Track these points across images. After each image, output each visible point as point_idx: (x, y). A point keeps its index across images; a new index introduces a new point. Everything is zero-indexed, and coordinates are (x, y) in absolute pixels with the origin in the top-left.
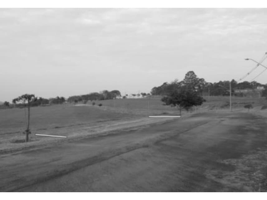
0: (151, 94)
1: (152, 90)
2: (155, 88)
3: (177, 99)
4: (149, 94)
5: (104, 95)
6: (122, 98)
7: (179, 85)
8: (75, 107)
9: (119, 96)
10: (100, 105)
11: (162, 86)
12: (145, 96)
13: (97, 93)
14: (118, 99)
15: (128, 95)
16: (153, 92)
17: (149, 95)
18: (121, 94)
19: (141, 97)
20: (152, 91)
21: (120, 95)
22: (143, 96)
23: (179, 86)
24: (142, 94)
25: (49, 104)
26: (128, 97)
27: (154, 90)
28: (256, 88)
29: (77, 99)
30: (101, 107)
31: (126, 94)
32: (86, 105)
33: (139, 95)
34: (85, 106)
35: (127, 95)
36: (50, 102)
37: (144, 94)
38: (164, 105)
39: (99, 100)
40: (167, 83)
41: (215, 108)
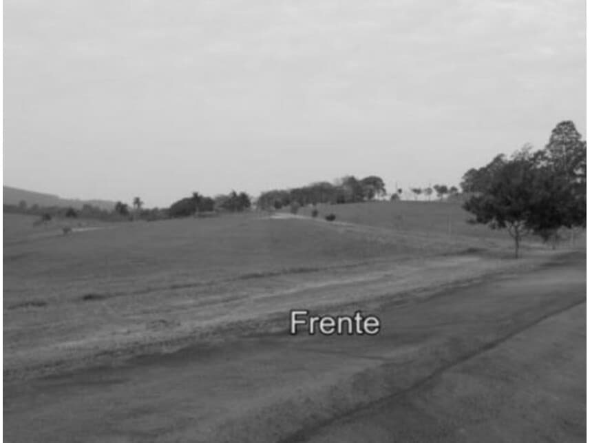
0: (460, 190)
1: (463, 178)
2: (472, 172)
3: (509, 203)
4: (454, 189)
5: (345, 188)
6: (388, 198)
7: (531, 165)
8: (272, 220)
9: (381, 192)
10: (331, 218)
11: (490, 166)
12: (445, 196)
13: (328, 184)
14: (378, 201)
15: (403, 190)
16: (467, 184)
17: (454, 192)
18: (386, 187)
19: (434, 196)
20: (463, 180)
21: (384, 190)
22: (438, 196)
23: (532, 168)
24: (436, 187)
25: (214, 212)
26: (403, 197)
27: (471, 177)
29: (279, 200)
30: (334, 222)
32: (298, 216)
33: (429, 191)
34: (296, 219)
35: (400, 191)
36: (216, 206)
37: (442, 190)
38: (472, 222)
39: (332, 204)
40: (503, 159)
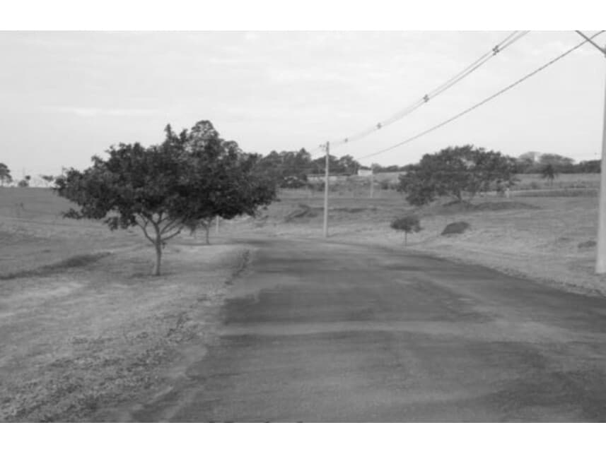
6: (16, 185)
9: (7, 178)
15: (32, 177)
18: (12, 174)
21: (10, 178)
26: (32, 184)
28: (357, 173)
31: (27, 175)
35: (28, 178)
41: (269, 221)
